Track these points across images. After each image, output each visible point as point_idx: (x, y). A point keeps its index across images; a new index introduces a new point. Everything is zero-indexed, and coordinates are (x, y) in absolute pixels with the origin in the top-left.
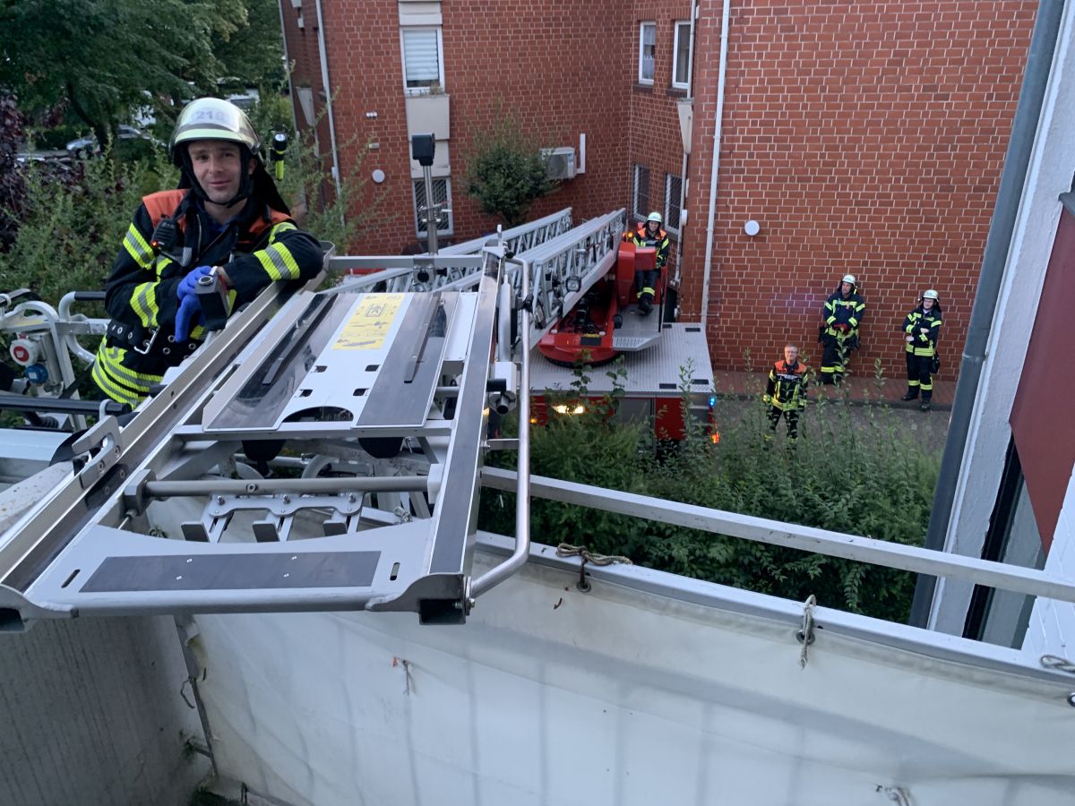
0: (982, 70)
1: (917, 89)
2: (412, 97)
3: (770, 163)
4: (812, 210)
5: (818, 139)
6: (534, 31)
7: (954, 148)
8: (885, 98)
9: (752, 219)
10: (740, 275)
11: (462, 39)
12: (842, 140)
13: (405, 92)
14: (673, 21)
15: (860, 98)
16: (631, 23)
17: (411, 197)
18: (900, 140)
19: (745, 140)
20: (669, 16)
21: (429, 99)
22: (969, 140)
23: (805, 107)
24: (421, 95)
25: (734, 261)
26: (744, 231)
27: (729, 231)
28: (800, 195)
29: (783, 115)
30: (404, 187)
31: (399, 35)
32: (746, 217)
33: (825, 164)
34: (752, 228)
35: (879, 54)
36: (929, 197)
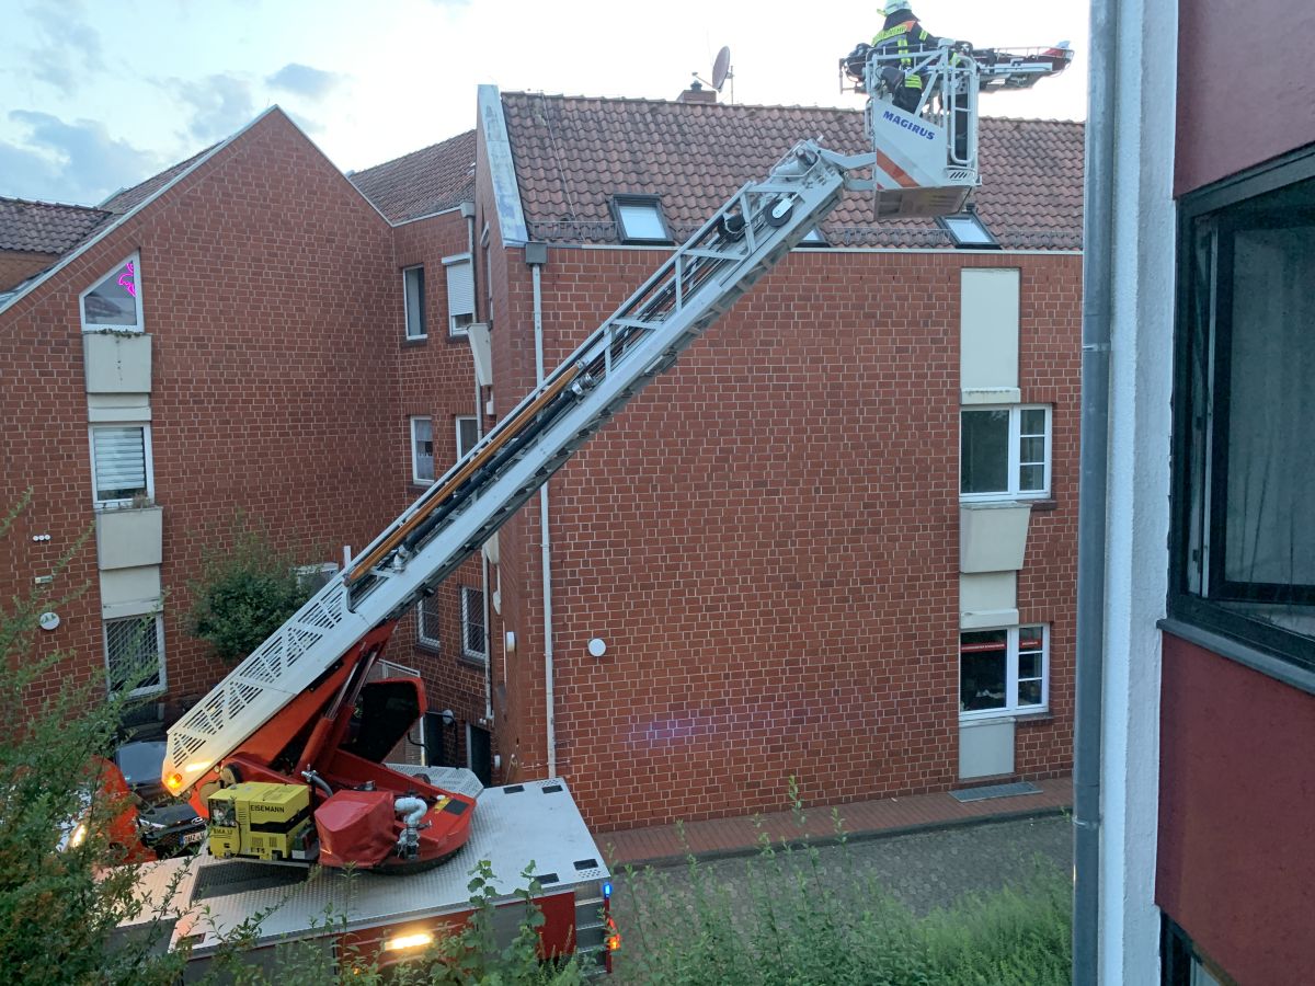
0: (805, 465)
1: (748, 485)
2: (106, 511)
3: (608, 571)
4: (662, 621)
5: (657, 540)
6: (277, 428)
7: (793, 544)
8: (718, 495)
9: (596, 637)
10: (590, 706)
11: (179, 438)
12: (681, 540)
13: (95, 506)
14: (454, 416)
15: (693, 496)
16: (399, 418)
17: (101, 646)
18: (740, 537)
19: (577, 546)
20: (447, 411)
21: (132, 514)
22: (806, 534)
23: (638, 507)
24: (121, 509)
25: (580, 689)
26: (588, 653)
27: (571, 654)
28: (645, 604)
29: (616, 517)
30: (90, 633)
31: (87, 435)
32: (588, 635)
33: (668, 567)
34: (597, 647)
35: (705, 451)
36: (779, 596)
